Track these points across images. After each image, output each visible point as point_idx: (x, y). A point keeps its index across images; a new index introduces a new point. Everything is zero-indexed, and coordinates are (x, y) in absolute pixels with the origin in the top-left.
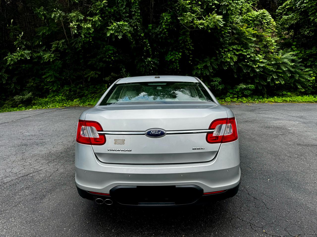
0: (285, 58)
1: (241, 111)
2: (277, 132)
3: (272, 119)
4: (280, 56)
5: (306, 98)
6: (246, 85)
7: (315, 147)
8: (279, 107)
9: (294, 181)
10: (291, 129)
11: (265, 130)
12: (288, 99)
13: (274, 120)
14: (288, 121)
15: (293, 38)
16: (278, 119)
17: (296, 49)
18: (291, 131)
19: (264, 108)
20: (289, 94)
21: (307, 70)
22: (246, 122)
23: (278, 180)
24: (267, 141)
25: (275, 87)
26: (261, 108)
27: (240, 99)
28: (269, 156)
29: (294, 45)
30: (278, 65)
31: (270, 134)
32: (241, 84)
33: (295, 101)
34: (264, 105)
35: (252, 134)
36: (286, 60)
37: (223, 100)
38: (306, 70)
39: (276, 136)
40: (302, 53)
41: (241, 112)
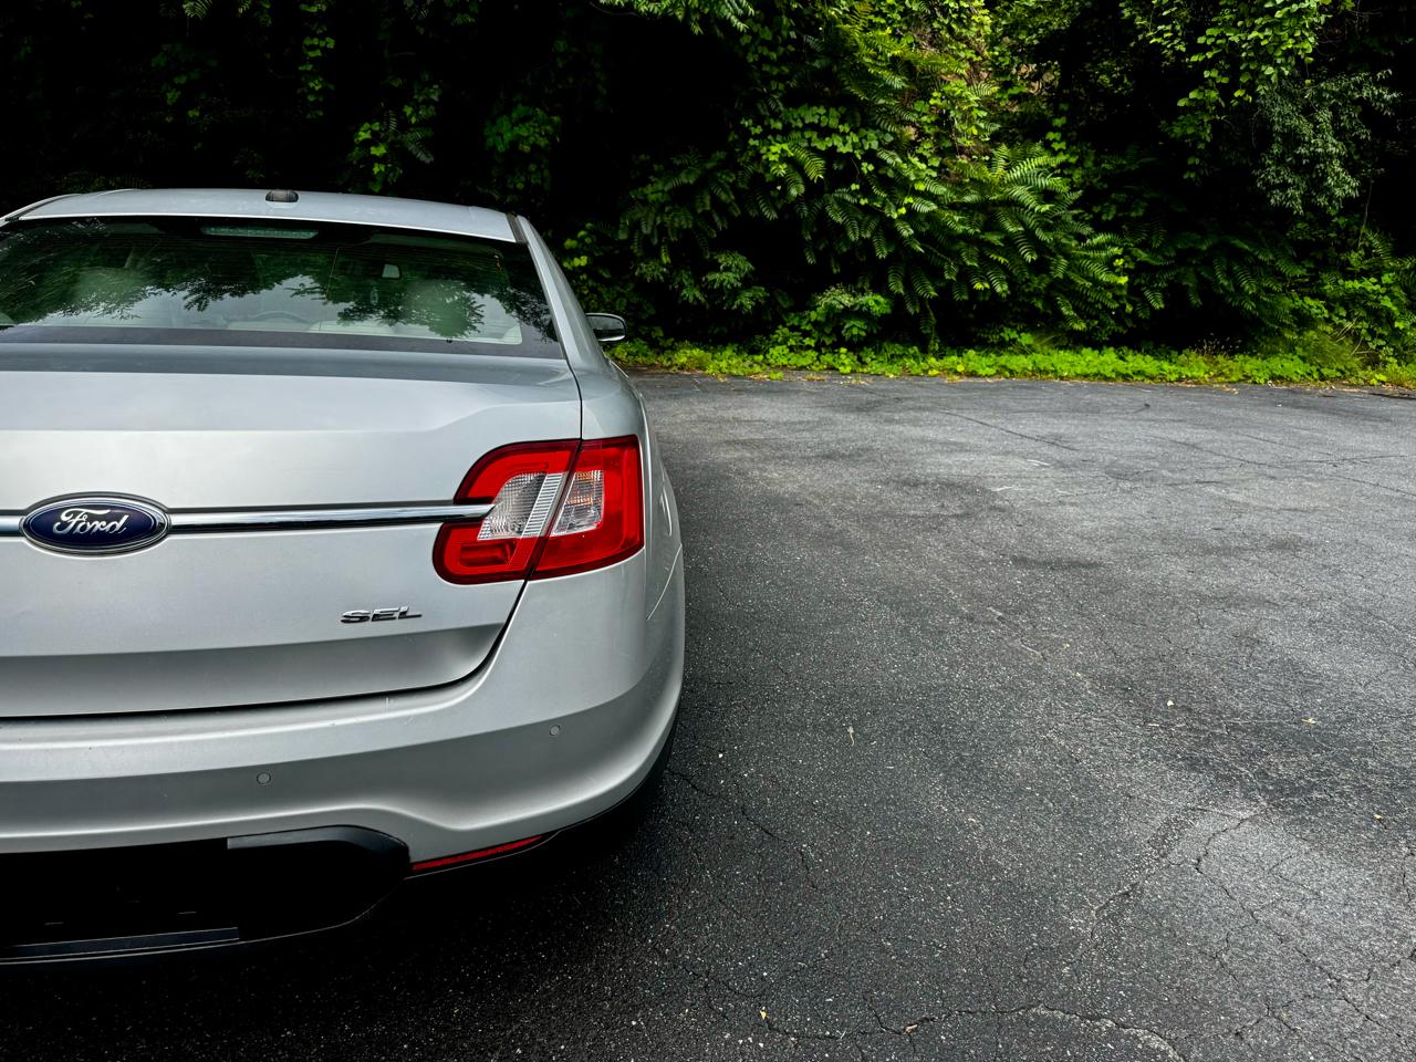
0: (1017, 182)
1: (819, 409)
2: (943, 506)
3: (938, 447)
4: (1000, 170)
5: (1089, 359)
6: (854, 296)
7: (1083, 571)
8: (976, 394)
9: (961, 736)
10: (1005, 492)
11: (893, 497)
12: (1019, 362)
13: (942, 452)
14: (999, 458)
15: (1055, 96)
16: (962, 448)
17: (1064, 148)
18: (1002, 499)
19: (919, 398)
20: (1026, 339)
21: (1101, 238)
22: (828, 457)
23: (893, 731)
24: (890, 547)
25: (975, 307)
26: (906, 399)
27: (828, 358)
28: (885, 613)
29: (1055, 130)
30: (988, 211)
31: (912, 512)
32: (833, 289)
33: (1047, 373)
34: (922, 386)
35: (835, 510)
36: (1019, 192)
37: (761, 357)
38: (1095, 241)
39: (935, 523)
40: (1086, 166)
41: (819, 414)
